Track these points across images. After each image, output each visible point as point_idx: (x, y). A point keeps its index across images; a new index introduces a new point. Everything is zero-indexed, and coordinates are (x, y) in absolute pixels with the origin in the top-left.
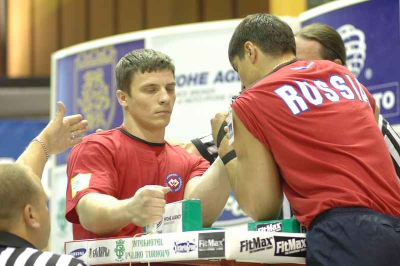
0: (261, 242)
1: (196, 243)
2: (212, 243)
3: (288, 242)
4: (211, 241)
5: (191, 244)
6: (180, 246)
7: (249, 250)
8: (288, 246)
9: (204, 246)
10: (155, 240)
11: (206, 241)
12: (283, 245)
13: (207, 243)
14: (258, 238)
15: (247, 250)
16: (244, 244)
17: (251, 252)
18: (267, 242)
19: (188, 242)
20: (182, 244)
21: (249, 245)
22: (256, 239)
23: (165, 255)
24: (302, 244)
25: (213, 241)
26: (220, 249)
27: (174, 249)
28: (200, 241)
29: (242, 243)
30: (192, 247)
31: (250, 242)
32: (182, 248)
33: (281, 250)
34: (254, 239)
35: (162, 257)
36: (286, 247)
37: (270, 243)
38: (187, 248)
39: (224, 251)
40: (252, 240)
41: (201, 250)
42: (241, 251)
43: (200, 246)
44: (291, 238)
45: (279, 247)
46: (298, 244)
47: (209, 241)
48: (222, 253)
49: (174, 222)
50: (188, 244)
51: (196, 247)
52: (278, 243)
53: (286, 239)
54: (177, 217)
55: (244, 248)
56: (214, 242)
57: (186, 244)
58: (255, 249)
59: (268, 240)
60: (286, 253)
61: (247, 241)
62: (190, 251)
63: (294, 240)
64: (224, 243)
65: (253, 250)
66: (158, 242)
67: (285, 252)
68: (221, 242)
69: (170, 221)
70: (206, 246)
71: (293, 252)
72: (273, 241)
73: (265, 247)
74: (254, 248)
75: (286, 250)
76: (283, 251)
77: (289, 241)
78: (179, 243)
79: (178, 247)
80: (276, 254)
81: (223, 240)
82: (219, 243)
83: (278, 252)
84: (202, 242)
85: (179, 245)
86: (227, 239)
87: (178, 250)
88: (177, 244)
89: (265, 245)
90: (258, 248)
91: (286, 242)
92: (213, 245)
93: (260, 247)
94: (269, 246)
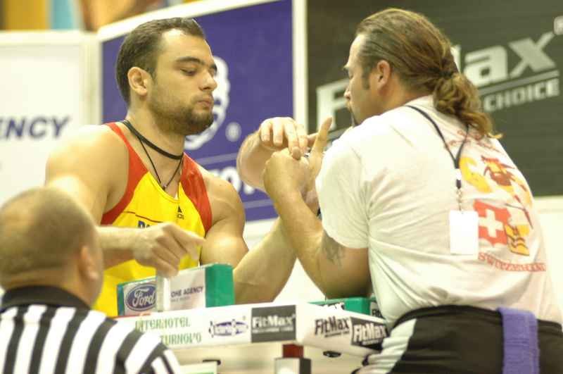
0: (337, 323)
1: (248, 321)
2: (274, 320)
3: (366, 327)
4: (273, 318)
5: (238, 323)
6: (221, 327)
7: (325, 334)
8: (366, 333)
9: (260, 325)
10: (176, 319)
11: (265, 319)
12: (361, 331)
13: (267, 322)
14: (334, 318)
15: (322, 332)
16: (320, 323)
17: (326, 336)
18: (344, 324)
19: (234, 320)
20: (224, 324)
21: (324, 326)
22: (332, 319)
23: (194, 341)
24: (381, 332)
25: (276, 318)
26: (289, 329)
27: (210, 330)
28: (255, 319)
29: (317, 321)
30: (240, 328)
31: (326, 323)
32: (223, 329)
33: (358, 336)
34: (330, 319)
35: (189, 344)
36: (364, 333)
37: (347, 326)
38: (232, 329)
39: (294, 332)
40: (328, 320)
41: (256, 331)
42: (316, 333)
43: (254, 325)
44: (369, 322)
45: (356, 333)
46: (377, 332)
47: (270, 318)
48: (292, 335)
49: (188, 298)
50: (233, 323)
51: (247, 327)
52: (356, 327)
53: (363, 323)
54: (194, 290)
55: (320, 330)
56: (278, 320)
57: (230, 324)
58: (331, 332)
59: (345, 321)
60: (364, 343)
61: (322, 320)
62: (238, 332)
63: (372, 325)
64: (294, 321)
65: (328, 334)
66: (181, 322)
67: (363, 341)
68: (289, 320)
69: (180, 297)
70: (265, 325)
71: (372, 342)
72: (349, 323)
73: (342, 331)
74: (329, 331)
75: (365, 338)
76: (360, 339)
77: (367, 325)
78: (218, 323)
79: (217, 328)
80: (353, 343)
81: (293, 316)
82: (286, 321)
83: (355, 340)
84: (257, 320)
85: (218, 325)
86: (299, 315)
87: (217, 332)
88: (214, 324)
89: (342, 328)
90: (334, 332)
91: (363, 327)
92: (276, 324)
93: (336, 329)
94: (346, 330)
